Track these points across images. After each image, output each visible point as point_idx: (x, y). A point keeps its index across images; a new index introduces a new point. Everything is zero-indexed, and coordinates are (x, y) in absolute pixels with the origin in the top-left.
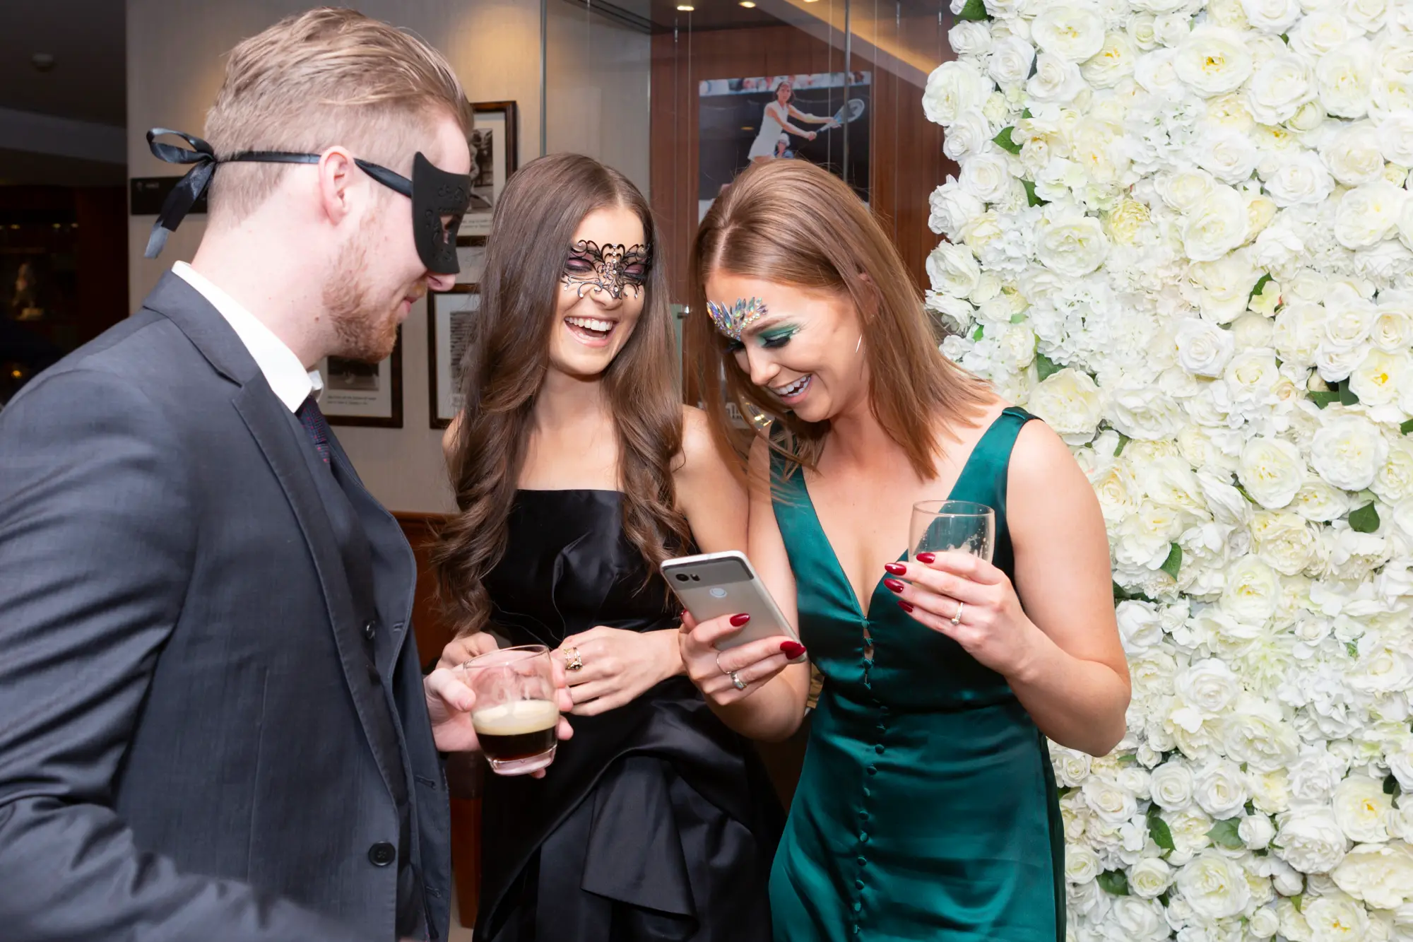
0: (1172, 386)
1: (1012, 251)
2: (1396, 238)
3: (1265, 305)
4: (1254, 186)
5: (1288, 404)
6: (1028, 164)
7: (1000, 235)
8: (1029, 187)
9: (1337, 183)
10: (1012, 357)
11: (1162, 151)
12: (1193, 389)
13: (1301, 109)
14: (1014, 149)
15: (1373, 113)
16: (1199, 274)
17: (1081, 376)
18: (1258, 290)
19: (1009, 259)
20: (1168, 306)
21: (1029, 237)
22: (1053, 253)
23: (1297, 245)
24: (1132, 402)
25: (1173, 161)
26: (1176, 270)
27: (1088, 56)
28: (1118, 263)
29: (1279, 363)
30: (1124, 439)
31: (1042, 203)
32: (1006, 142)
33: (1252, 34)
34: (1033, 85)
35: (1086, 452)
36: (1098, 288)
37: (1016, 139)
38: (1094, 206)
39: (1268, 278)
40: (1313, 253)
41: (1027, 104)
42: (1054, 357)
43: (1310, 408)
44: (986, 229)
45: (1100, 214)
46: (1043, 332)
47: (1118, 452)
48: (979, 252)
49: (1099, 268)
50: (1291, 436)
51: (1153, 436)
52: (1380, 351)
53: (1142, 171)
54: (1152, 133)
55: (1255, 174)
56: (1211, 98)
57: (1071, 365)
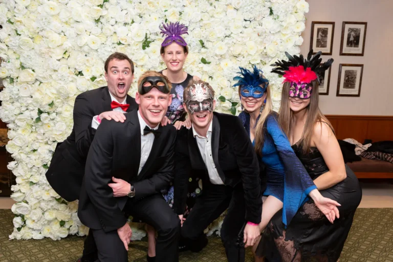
0: (49, 72)
1: (14, 45)
2: (87, 45)
3: (66, 56)
4: (62, 34)
5: (71, 76)
6: (16, 26)
7: (11, 41)
8: (16, 31)
9: (78, 34)
10: (15, 66)
11: (43, 26)
12: (53, 73)
13: (70, 19)
14: (12, 23)
15: (83, 21)
16: (52, 50)
17: (30, 71)
18: (65, 53)
19: (14, 46)
20: (47, 56)
21: (18, 41)
22: (22, 45)
23: (70, 45)
24: (41, 75)
25: (45, 28)
26: (48, 49)
27: (27, 5)
28: (36, 47)
29: (69, 68)
30: (41, 83)
31: (20, 35)
32: (10, 22)
33: (60, 4)
34: (15, 10)
35: (33, 85)
36: (33, 52)
37: (12, 21)
38: (31, 36)
39: (66, 51)
40: (74, 47)
41: (15, 14)
42: (25, 66)
43: (75, 77)
44: (8, 40)
45: (32, 38)
46: (22, 61)
47: (39, 85)
48: (8, 44)
49: (33, 49)
50: (72, 81)
51: (47, 82)
52: (87, 66)
53: (39, 29)
54: (41, 22)
55: (62, 31)
56: (53, 16)
57: (29, 68)
